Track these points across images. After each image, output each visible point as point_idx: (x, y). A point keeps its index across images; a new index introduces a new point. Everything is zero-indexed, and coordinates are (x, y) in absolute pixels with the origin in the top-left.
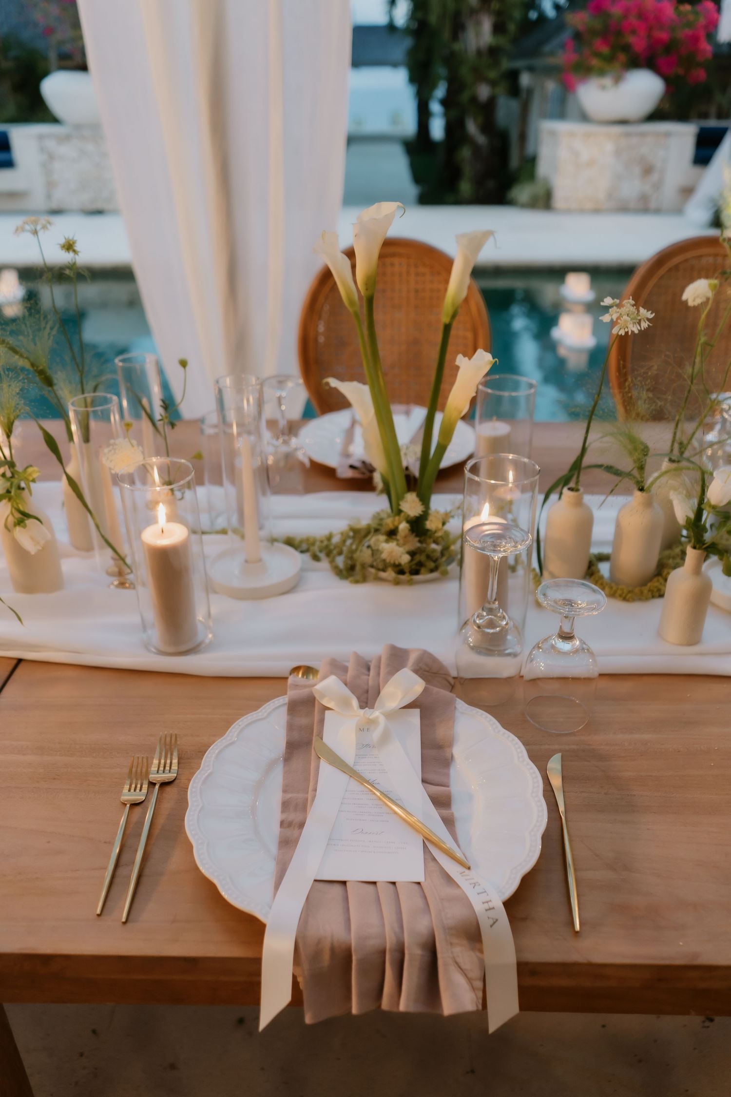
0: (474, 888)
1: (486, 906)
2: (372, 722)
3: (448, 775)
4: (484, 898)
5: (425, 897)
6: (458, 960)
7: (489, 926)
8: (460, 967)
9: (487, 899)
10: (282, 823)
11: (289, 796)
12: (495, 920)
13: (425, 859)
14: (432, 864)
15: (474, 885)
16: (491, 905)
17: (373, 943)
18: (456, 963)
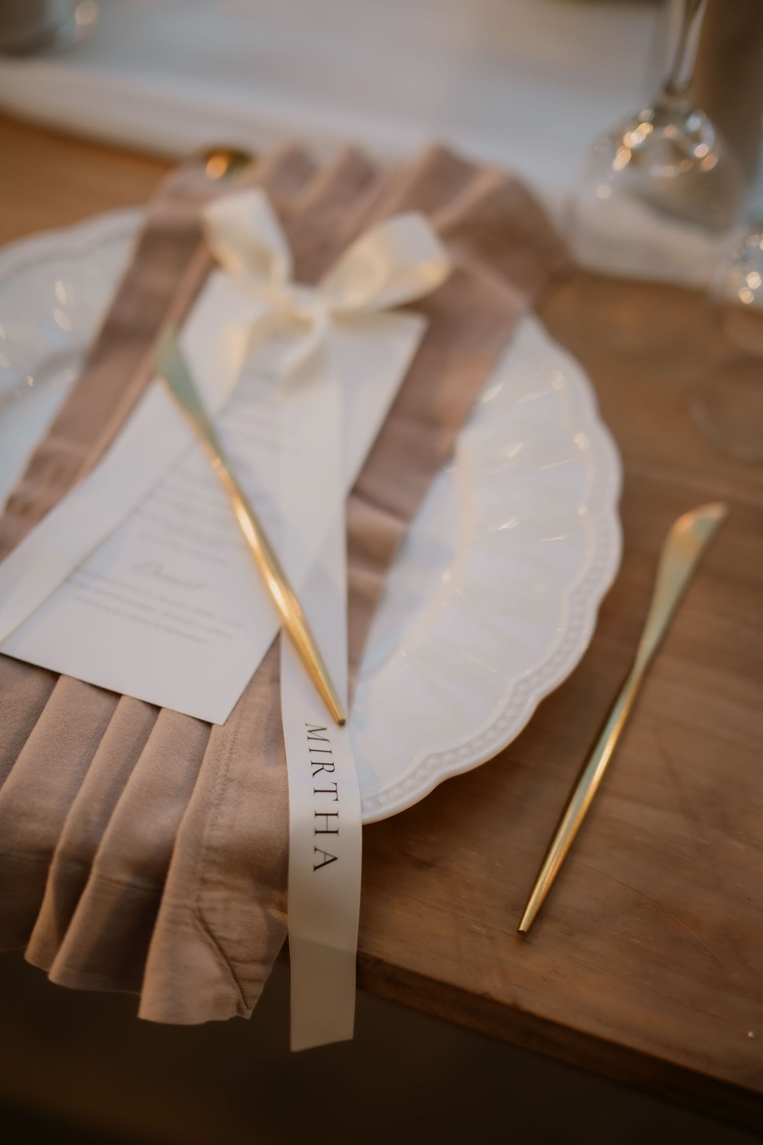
0: (314, 774)
1: (321, 824)
2: (301, 326)
3: (420, 493)
4: (325, 803)
5: (198, 761)
6: (209, 917)
7: (312, 868)
8: (209, 931)
9: (331, 808)
10: (11, 502)
11: (59, 445)
12: (329, 858)
13: (258, 673)
14: (264, 689)
15: (321, 767)
16: (333, 824)
17: (33, 829)
18: (203, 921)
